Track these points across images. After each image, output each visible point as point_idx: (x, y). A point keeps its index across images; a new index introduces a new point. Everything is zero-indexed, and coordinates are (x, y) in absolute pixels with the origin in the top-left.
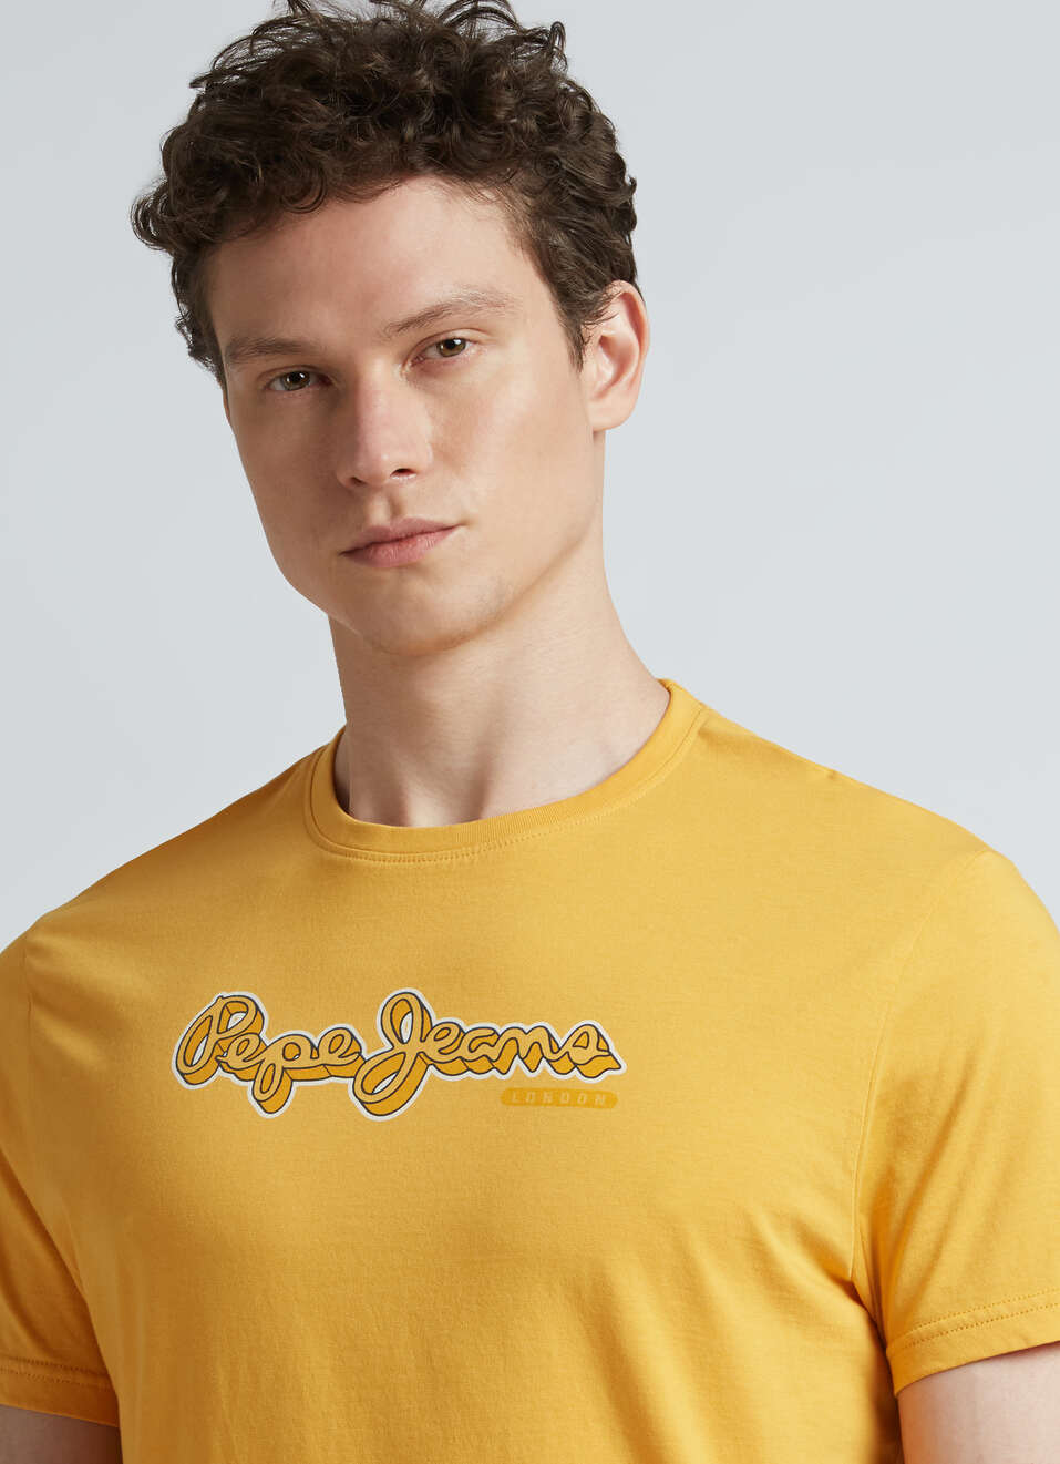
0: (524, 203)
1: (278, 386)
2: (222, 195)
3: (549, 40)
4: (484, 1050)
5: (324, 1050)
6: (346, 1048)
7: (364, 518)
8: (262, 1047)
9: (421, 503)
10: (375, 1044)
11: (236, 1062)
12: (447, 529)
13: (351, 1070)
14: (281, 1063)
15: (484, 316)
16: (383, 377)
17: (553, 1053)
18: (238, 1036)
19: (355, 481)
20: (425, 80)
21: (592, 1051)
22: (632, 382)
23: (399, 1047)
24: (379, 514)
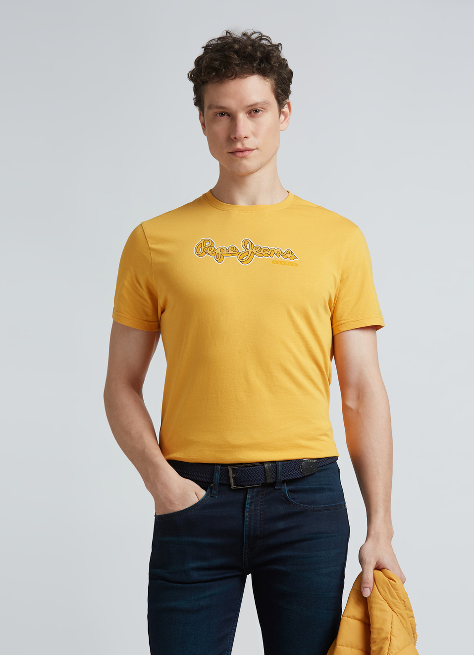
0: (273, 82)
1: (218, 115)
2: (214, 74)
3: (277, 47)
4: (266, 252)
5: (230, 250)
6: (235, 251)
7: (236, 146)
8: (215, 250)
9: (248, 144)
10: (241, 250)
11: (210, 252)
12: (253, 150)
13: (237, 254)
14: (220, 253)
15: (265, 106)
16: (242, 117)
17: (283, 255)
18: (209, 247)
19: (235, 138)
20: (259, 54)
21: (291, 255)
22: (287, 121)
23: (247, 250)
24: (239, 146)
